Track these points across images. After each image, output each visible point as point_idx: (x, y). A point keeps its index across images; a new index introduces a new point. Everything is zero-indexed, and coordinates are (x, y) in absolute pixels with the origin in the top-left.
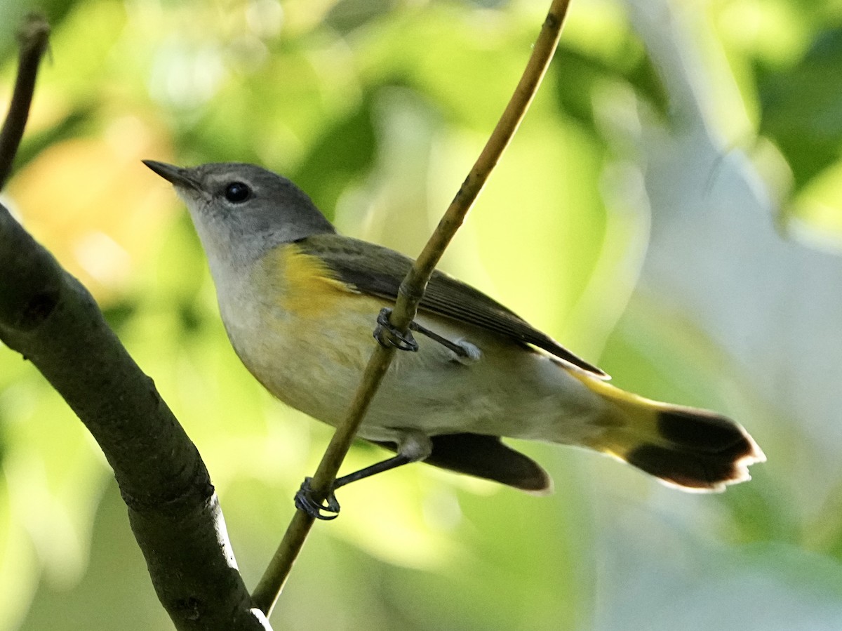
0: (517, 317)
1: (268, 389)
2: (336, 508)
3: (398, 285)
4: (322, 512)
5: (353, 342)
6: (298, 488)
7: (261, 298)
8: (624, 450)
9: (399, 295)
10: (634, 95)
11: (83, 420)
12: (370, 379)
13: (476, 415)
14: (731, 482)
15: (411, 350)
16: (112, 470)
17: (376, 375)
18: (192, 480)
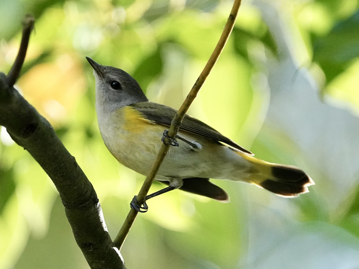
0: (217, 132)
1: (118, 160)
2: (146, 208)
3: (171, 120)
4: (141, 209)
5: (152, 143)
6: (131, 200)
7: (114, 125)
8: (259, 182)
9: (171, 125)
10: (264, 47)
11: (47, 173)
12: (160, 157)
13: (200, 171)
14: (301, 193)
15: (176, 146)
16: (58, 193)
17: (163, 155)
18: (90, 197)
